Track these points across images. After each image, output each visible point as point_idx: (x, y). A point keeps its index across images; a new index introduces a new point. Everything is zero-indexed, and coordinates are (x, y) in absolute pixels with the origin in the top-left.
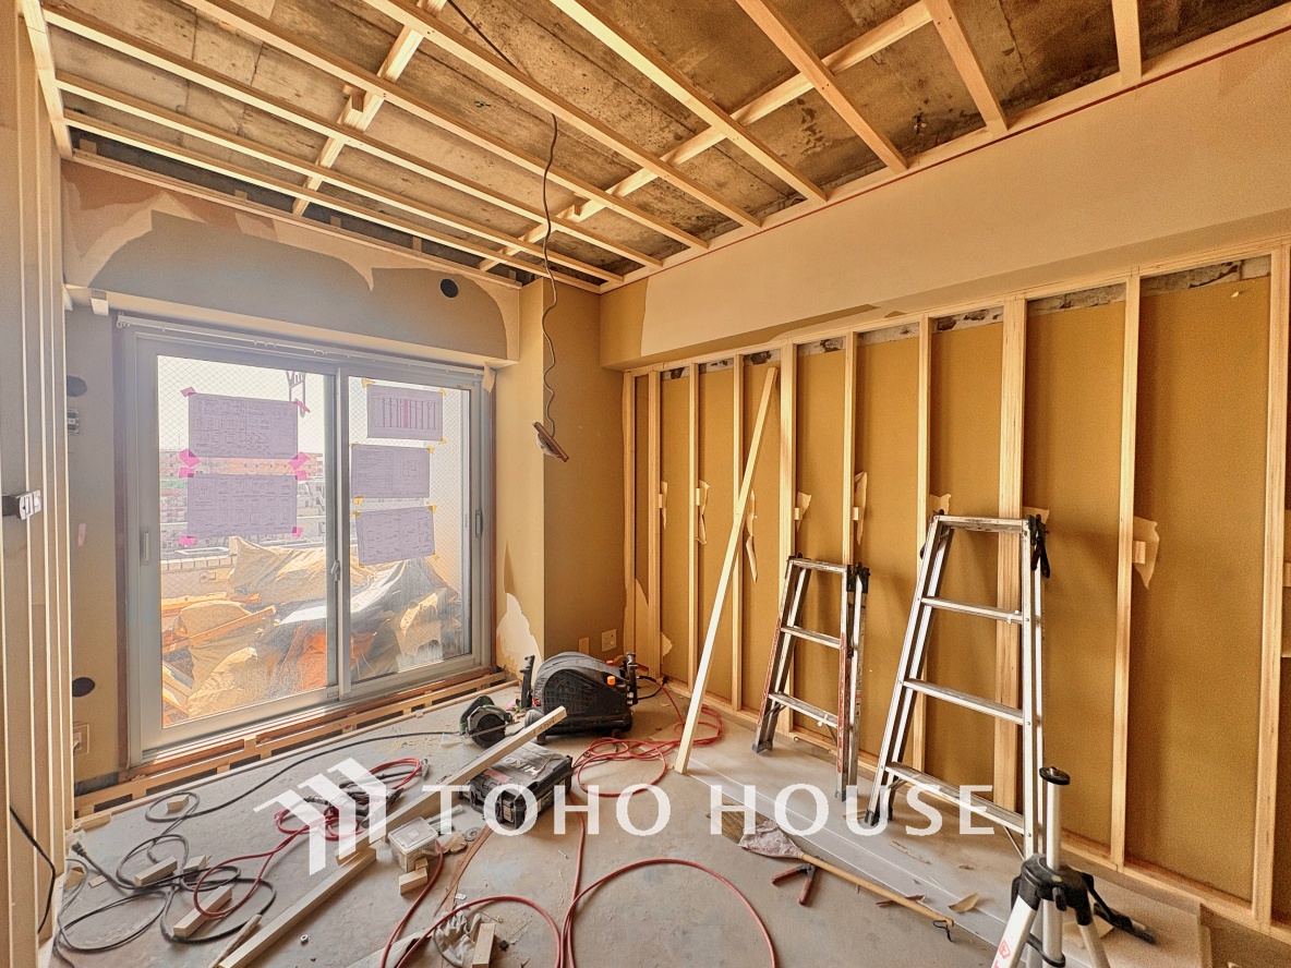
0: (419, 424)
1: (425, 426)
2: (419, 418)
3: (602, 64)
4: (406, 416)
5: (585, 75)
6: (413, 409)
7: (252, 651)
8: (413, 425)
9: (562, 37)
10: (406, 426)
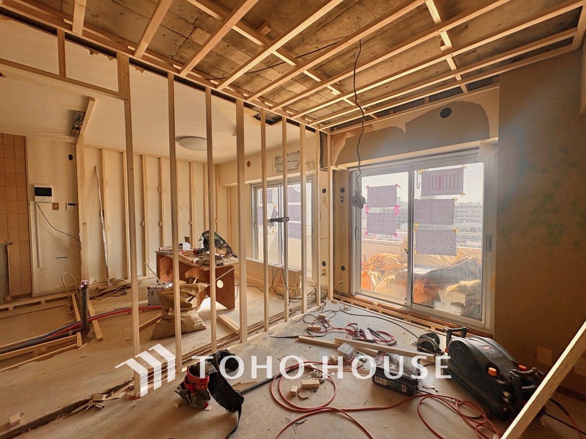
0: (448, 186)
1: (452, 187)
2: (448, 183)
3: (344, 9)
4: (440, 184)
5: (349, 18)
6: (445, 180)
7: (394, 277)
8: (445, 187)
9: (326, 23)
10: (440, 189)
